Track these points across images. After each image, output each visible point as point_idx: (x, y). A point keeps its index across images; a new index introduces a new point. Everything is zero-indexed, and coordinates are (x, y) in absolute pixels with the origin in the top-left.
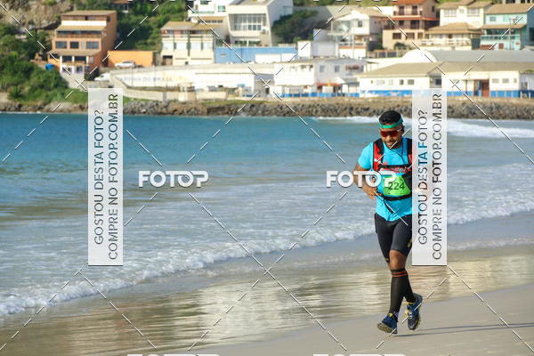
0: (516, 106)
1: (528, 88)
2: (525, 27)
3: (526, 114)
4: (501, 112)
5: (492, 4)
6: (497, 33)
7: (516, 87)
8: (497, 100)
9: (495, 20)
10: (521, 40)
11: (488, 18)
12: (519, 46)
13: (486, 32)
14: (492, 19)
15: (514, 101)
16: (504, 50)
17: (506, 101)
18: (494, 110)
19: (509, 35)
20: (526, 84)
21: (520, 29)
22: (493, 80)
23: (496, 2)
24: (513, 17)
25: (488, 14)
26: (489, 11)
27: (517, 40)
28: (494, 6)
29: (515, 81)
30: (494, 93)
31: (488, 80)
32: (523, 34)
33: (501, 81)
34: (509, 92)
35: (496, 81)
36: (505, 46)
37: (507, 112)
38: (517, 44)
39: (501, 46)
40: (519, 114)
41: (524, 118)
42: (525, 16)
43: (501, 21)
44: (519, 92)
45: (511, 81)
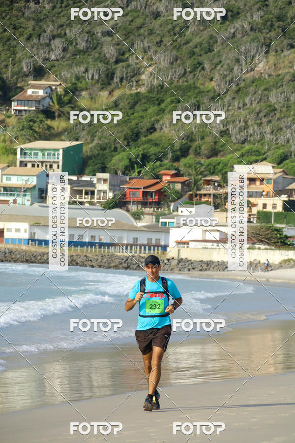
0: (26, 252)
1: (36, 238)
2: (35, 187)
3: (33, 258)
4: (13, 256)
5: (9, 166)
6: (12, 191)
7: (26, 236)
8: (10, 246)
9: (10, 180)
10: (31, 197)
11: (4, 177)
12: (29, 203)
13: (2, 189)
14: (7, 179)
15: (24, 247)
16: (17, 205)
17: (17, 247)
18: (7, 255)
19: (22, 193)
20: (34, 233)
21: (31, 188)
22: (7, 229)
23: (12, 166)
24: (26, 178)
25: (4, 175)
26: (5, 172)
27: (28, 197)
28: (10, 168)
29: (25, 231)
30: (8, 239)
31: (3, 229)
32: (33, 192)
33: (14, 230)
34: (20, 240)
35: (9, 230)
36: (18, 202)
37: (18, 256)
38: (28, 200)
39: (15, 202)
40: (28, 258)
41: (32, 262)
42: (35, 179)
43: (15, 181)
44: (29, 240)
45: (22, 231)
